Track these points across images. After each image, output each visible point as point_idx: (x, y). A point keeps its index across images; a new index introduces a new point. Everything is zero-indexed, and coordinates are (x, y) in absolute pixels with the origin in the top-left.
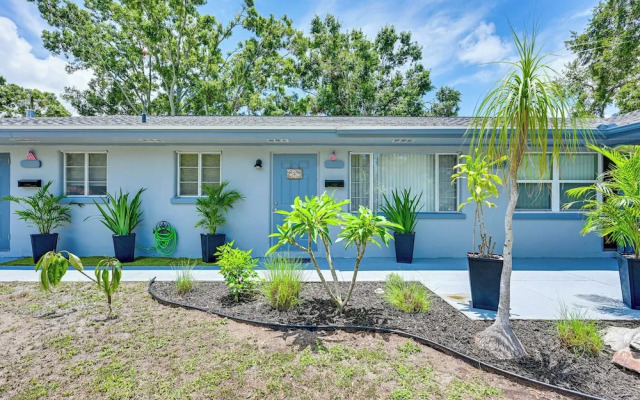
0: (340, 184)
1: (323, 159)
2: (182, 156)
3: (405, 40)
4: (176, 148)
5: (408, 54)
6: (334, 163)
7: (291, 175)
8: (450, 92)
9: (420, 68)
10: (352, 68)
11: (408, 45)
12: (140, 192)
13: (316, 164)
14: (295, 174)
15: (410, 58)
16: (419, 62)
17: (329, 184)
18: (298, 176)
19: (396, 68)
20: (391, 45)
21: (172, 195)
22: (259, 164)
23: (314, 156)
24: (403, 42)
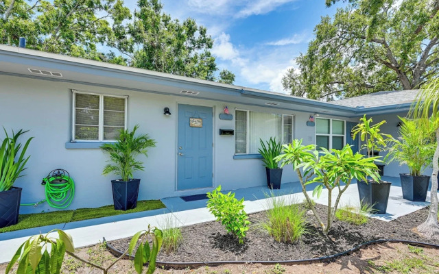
0: (231, 132)
1: (218, 111)
2: (77, 95)
3: (203, 32)
4: (72, 86)
5: (205, 42)
6: (225, 116)
7: (193, 124)
8: (229, 74)
9: (208, 55)
10: (169, 43)
11: (204, 36)
12: (18, 134)
13: (212, 115)
14: (196, 123)
15: (205, 45)
16: (209, 50)
17: (223, 132)
18: (199, 124)
19: (196, 50)
20: (193, 33)
21: (67, 139)
22: (167, 111)
23: (211, 109)
24: (201, 33)
